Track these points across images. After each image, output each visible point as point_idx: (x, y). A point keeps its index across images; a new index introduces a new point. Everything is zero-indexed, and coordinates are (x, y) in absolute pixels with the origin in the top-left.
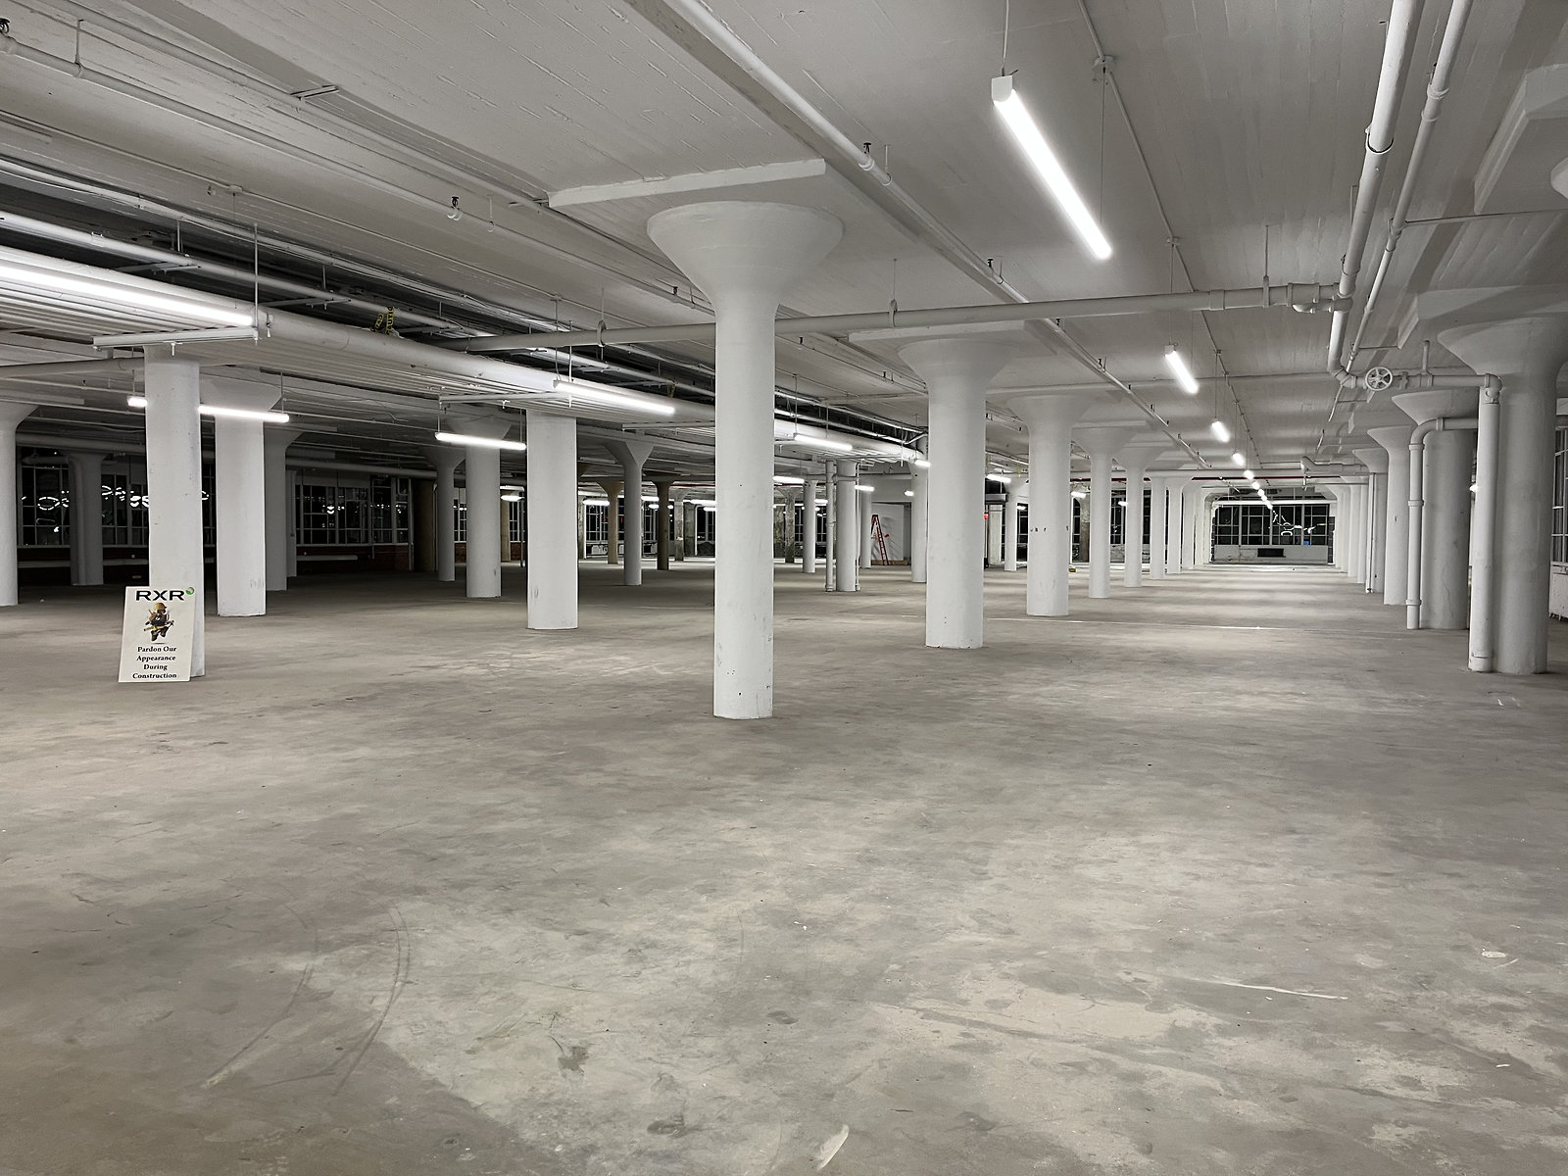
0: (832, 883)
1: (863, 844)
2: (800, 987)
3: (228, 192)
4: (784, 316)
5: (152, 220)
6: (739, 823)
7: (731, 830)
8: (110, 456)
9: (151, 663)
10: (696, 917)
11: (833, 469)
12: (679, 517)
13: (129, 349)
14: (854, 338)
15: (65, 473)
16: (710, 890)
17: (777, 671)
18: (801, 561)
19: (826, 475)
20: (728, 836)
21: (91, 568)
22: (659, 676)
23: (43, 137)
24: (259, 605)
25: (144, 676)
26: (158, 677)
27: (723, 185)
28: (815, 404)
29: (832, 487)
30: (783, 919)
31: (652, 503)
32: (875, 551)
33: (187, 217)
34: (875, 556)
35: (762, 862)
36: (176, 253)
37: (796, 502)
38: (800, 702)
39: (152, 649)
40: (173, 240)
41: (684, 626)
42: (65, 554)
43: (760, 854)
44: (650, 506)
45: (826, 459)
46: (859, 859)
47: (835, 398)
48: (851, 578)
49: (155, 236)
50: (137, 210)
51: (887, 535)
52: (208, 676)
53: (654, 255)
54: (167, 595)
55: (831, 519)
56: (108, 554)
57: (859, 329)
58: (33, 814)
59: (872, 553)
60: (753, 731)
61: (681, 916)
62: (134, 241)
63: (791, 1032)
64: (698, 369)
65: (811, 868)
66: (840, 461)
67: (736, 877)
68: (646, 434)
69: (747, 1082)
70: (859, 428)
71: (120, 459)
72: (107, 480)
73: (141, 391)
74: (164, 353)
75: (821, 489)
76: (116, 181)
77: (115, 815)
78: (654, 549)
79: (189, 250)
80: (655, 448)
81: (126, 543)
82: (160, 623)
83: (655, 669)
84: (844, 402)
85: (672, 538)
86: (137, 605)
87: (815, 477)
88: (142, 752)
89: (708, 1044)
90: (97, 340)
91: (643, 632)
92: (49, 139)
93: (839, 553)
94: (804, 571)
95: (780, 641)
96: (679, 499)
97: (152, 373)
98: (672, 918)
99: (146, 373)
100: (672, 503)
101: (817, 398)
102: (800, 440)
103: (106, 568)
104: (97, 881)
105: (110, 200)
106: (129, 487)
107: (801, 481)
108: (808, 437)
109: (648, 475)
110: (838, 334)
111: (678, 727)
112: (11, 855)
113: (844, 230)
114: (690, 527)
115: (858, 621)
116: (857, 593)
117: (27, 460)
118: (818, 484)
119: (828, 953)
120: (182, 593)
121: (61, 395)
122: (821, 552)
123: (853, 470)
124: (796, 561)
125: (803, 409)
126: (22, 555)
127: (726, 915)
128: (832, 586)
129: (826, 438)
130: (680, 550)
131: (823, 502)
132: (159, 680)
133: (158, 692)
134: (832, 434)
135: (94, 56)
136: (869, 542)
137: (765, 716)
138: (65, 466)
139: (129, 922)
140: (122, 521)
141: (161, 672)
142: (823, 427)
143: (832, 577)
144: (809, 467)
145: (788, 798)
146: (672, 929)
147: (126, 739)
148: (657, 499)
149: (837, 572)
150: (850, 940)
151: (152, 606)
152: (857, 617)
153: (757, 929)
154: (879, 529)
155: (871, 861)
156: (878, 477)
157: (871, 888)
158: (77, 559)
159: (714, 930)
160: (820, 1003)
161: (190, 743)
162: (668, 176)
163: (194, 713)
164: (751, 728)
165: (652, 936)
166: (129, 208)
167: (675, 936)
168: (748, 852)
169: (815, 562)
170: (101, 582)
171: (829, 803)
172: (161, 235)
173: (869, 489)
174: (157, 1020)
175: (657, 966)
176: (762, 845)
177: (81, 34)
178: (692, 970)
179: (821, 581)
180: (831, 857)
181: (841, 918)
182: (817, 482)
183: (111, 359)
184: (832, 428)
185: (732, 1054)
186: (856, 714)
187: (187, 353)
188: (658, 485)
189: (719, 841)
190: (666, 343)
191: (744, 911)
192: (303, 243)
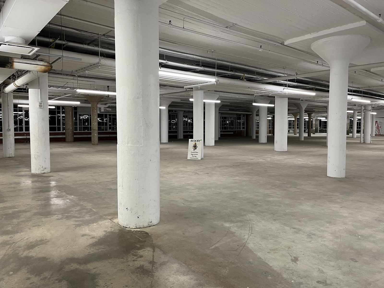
0: (367, 226)
1: (377, 216)
2: (359, 253)
3: (211, 52)
4: (351, 66)
5: (195, 60)
6: (337, 206)
7: (335, 207)
8: (185, 112)
9: (193, 155)
10: (326, 229)
11: (363, 108)
12: (314, 122)
13: (190, 88)
14: (372, 70)
15: (177, 115)
16: (330, 223)
17: (347, 165)
18: (352, 134)
19: (361, 110)
20: (334, 209)
21: (181, 135)
22: (310, 164)
24: (213, 144)
25: (192, 158)
26: (195, 158)
27: (334, 32)
28: (358, 90)
29: (363, 113)
30: (352, 233)
31: (306, 119)
32: (376, 132)
33: (203, 58)
34: (376, 133)
35: (345, 217)
36: (200, 67)
37: (350, 118)
38: (354, 174)
39: (193, 152)
40: (199, 64)
41: (316, 152)
42: (176, 132)
43: (344, 215)
44: (306, 120)
45: (361, 105)
46: (376, 220)
47: (365, 88)
48: (369, 139)
49: (196, 63)
50: (193, 58)
51: (380, 127)
52: (204, 159)
53: (312, 53)
54: (196, 141)
55: (362, 122)
56: (184, 132)
57: (374, 67)
58: (174, 185)
59: (375, 132)
60: (339, 181)
61: (322, 228)
62: (192, 65)
63: (357, 265)
64: (322, 82)
65: (360, 221)
66: (365, 106)
67: (337, 220)
68: (306, 101)
69: (344, 276)
70: (372, 96)
71: (187, 112)
72: (185, 117)
73: (192, 97)
74: (197, 89)
75: (358, 114)
76: (190, 52)
77: (189, 187)
78: (307, 131)
79: (203, 66)
80: (308, 104)
81: (187, 130)
82: (195, 147)
83: (309, 162)
84: (368, 88)
85: (312, 128)
86: (191, 143)
87: (357, 111)
88: (193, 174)
89: (332, 263)
90: (185, 87)
91: (305, 153)
92: (177, 45)
93: (365, 132)
94: (353, 137)
95: (348, 157)
96: (314, 118)
97: (195, 93)
98: (319, 229)
99: (193, 93)
100: (312, 119)
101: (359, 88)
102: (353, 100)
103: (184, 135)
104: (187, 201)
105: (188, 57)
106: (188, 118)
107: (352, 112)
108: (356, 99)
109: (306, 111)
110: (367, 69)
111: (316, 178)
112: (171, 193)
113: (371, 40)
114: (317, 125)
115: (371, 152)
116: (370, 144)
117: (170, 113)
118: (358, 112)
119: (368, 245)
120: (199, 141)
121: (176, 99)
122: (358, 132)
123: (370, 108)
124: (350, 134)
125: (354, 91)
126: (169, 132)
127: (335, 230)
128: (362, 141)
129: (362, 99)
130: (314, 131)
131: (360, 118)
132: (195, 159)
133: (194, 162)
134: (364, 98)
135: (187, 26)
136: (374, 129)
137: (343, 177)
138: (177, 114)
139: (193, 210)
140: (187, 125)
141: (195, 157)
142: (361, 96)
143: (362, 139)
144: (355, 108)
145: (352, 200)
146: (319, 231)
147: (190, 171)
148: (308, 118)
149: (364, 137)
150: (374, 242)
151: (194, 143)
152: (371, 151)
153: (345, 235)
154: (378, 125)
155: (380, 221)
156: (377, 110)
157: (380, 228)
158: (179, 133)
159: (332, 233)
160: (365, 258)
161: (202, 173)
162: (318, 32)
163: (202, 166)
164: (340, 180)
165: (314, 232)
166: (192, 58)
167: (320, 233)
168: (340, 214)
169: (356, 135)
170: (183, 138)
171: (365, 203)
173: (375, 113)
174: (200, 232)
175: (316, 240)
176: (344, 212)
177: (184, 21)
178: (326, 243)
179: (359, 140)
180: (367, 218)
181: (371, 236)
182: (357, 112)
183: (186, 91)
184: (363, 96)
185: (340, 268)
186: (372, 178)
187: (201, 88)
188: (308, 114)
189: (331, 210)
190: (313, 76)
191: (340, 230)
192: (226, 61)
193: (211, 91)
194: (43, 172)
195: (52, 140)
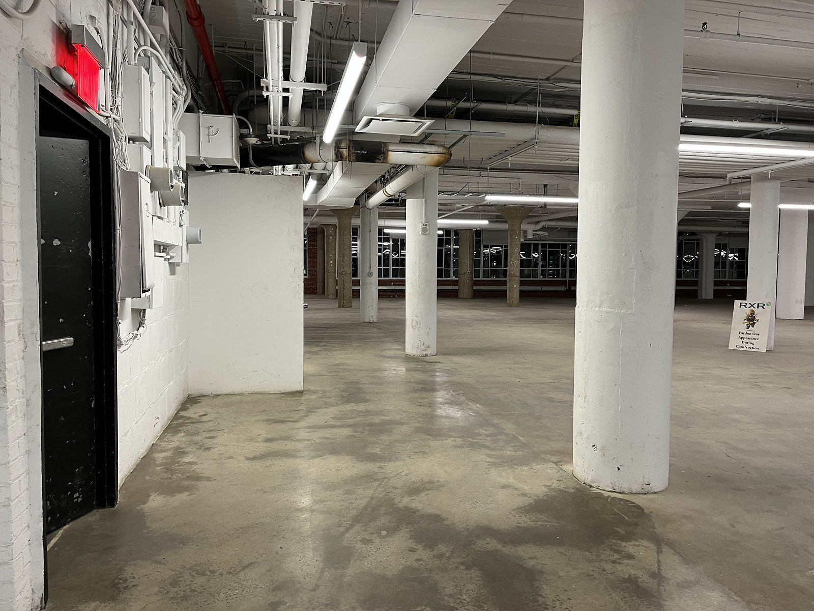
3: (808, 84)
5: (762, 108)
8: (720, 234)
9: (746, 340)
13: (740, 178)
15: (698, 244)
21: (707, 290)
23: (714, 77)
24: (799, 312)
25: (742, 347)
26: (749, 348)
33: (782, 103)
36: (776, 123)
39: (746, 333)
40: (773, 117)
42: (695, 283)
49: (763, 116)
50: (757, 104)
52: (775, 351)
54: (756, 306)
56: (716, 283)
58: (696, 408)
62: (753, 121)
71: (725, 235)
72: (720, 247)
73: (747, 198)
74: (763, 178)
76: (747, 91)
77: (738, 416)
79: (781, 120)
81: (725, 278)
82: (751, 320)
86: (740, 310)
88: (746, 386)
90: (729, 175)
92: (717, 77)
97: (755, 189)
99: (752, 189)
103: (715, 291)
104: (735, 448)
105: (742, 102)
106: (728, 249)
112: (689, 426)
117: (680, 238)
120: (764, 305)
121: (700, 205)
126: (678, 283)
132: (749, 350)
133: (747, 356)
135: (747, 28)
138: (699, 240)
139: (754, 474)
140: (724, 267)
141: (751, 346)
147: (738, 379)
151: (748, 311)
158: (701, 285)
161: (771, 385)
163: (771, 369)
166: (752, 104)
170: (712, 298)
172: (767, 115)
174: (777, 530)
177: (740, 19)
183: (730, 184)
187: (775, 177)
193: (797, 181)
194: (424, 353)
195: (441, 295)
